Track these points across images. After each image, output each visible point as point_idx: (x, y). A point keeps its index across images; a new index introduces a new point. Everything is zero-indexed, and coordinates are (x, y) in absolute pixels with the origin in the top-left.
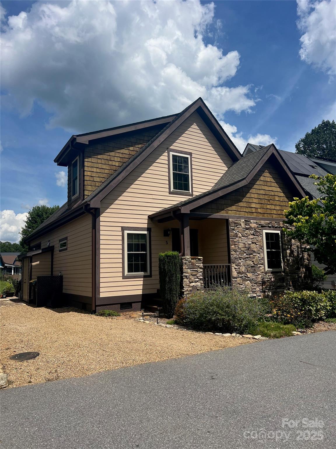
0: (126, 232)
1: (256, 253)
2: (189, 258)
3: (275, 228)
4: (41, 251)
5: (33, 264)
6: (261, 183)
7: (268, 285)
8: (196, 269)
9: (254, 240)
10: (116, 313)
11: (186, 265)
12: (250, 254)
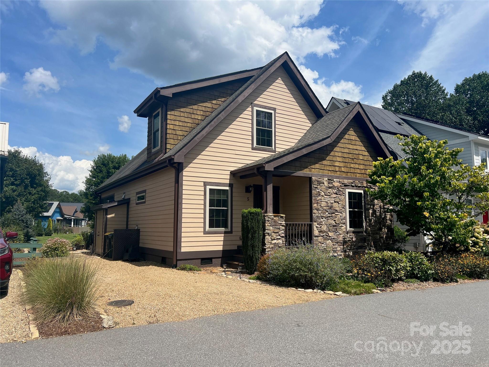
0: (208, 187)
1: (338, 212)
2: (271, 216)
3: (358, 187)
4: (117, 203)
5: (109, 216)
6: (346, 141)
7: (349, 245)
8: (279, 227)
9: (336, 199)
10: (197, 268)
11: (269, 222)
12: (332, 213)
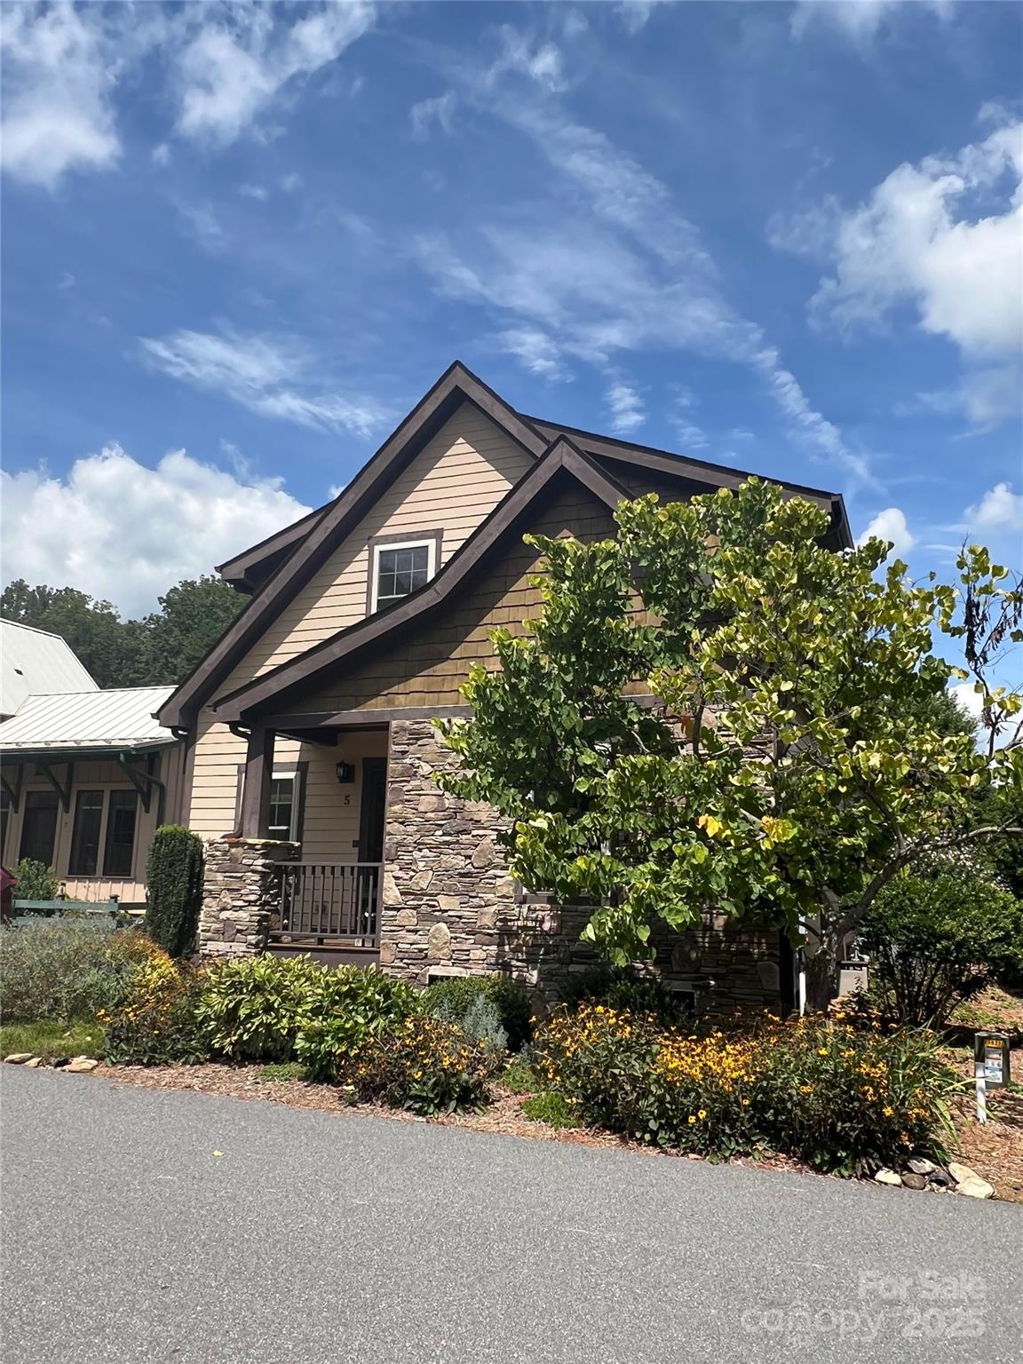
1: (485, 828)
8: (240, 875)
11: (214, 862)
12: (458, 832)
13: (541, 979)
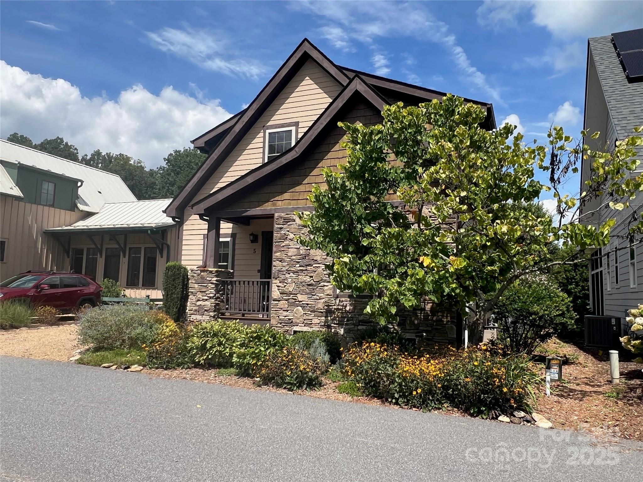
1: (319, 264)
7: (338, 316)
8: (206, 285)
11: (194, 279)
12: (307, 265)
13: (345, 332)
